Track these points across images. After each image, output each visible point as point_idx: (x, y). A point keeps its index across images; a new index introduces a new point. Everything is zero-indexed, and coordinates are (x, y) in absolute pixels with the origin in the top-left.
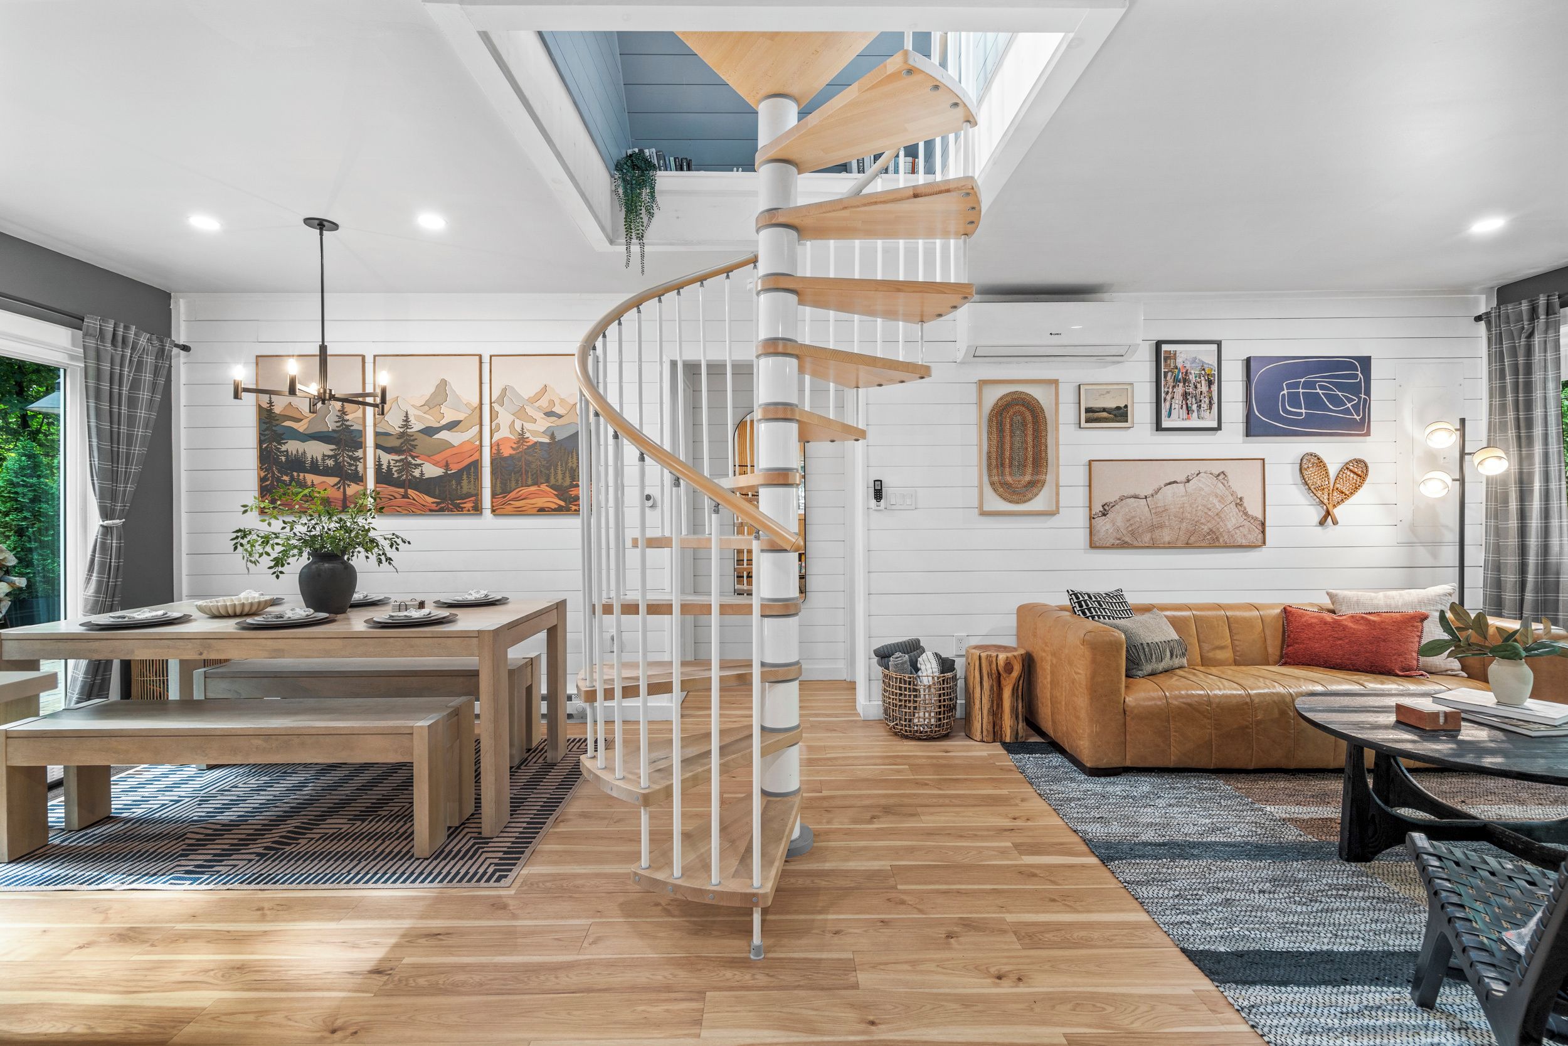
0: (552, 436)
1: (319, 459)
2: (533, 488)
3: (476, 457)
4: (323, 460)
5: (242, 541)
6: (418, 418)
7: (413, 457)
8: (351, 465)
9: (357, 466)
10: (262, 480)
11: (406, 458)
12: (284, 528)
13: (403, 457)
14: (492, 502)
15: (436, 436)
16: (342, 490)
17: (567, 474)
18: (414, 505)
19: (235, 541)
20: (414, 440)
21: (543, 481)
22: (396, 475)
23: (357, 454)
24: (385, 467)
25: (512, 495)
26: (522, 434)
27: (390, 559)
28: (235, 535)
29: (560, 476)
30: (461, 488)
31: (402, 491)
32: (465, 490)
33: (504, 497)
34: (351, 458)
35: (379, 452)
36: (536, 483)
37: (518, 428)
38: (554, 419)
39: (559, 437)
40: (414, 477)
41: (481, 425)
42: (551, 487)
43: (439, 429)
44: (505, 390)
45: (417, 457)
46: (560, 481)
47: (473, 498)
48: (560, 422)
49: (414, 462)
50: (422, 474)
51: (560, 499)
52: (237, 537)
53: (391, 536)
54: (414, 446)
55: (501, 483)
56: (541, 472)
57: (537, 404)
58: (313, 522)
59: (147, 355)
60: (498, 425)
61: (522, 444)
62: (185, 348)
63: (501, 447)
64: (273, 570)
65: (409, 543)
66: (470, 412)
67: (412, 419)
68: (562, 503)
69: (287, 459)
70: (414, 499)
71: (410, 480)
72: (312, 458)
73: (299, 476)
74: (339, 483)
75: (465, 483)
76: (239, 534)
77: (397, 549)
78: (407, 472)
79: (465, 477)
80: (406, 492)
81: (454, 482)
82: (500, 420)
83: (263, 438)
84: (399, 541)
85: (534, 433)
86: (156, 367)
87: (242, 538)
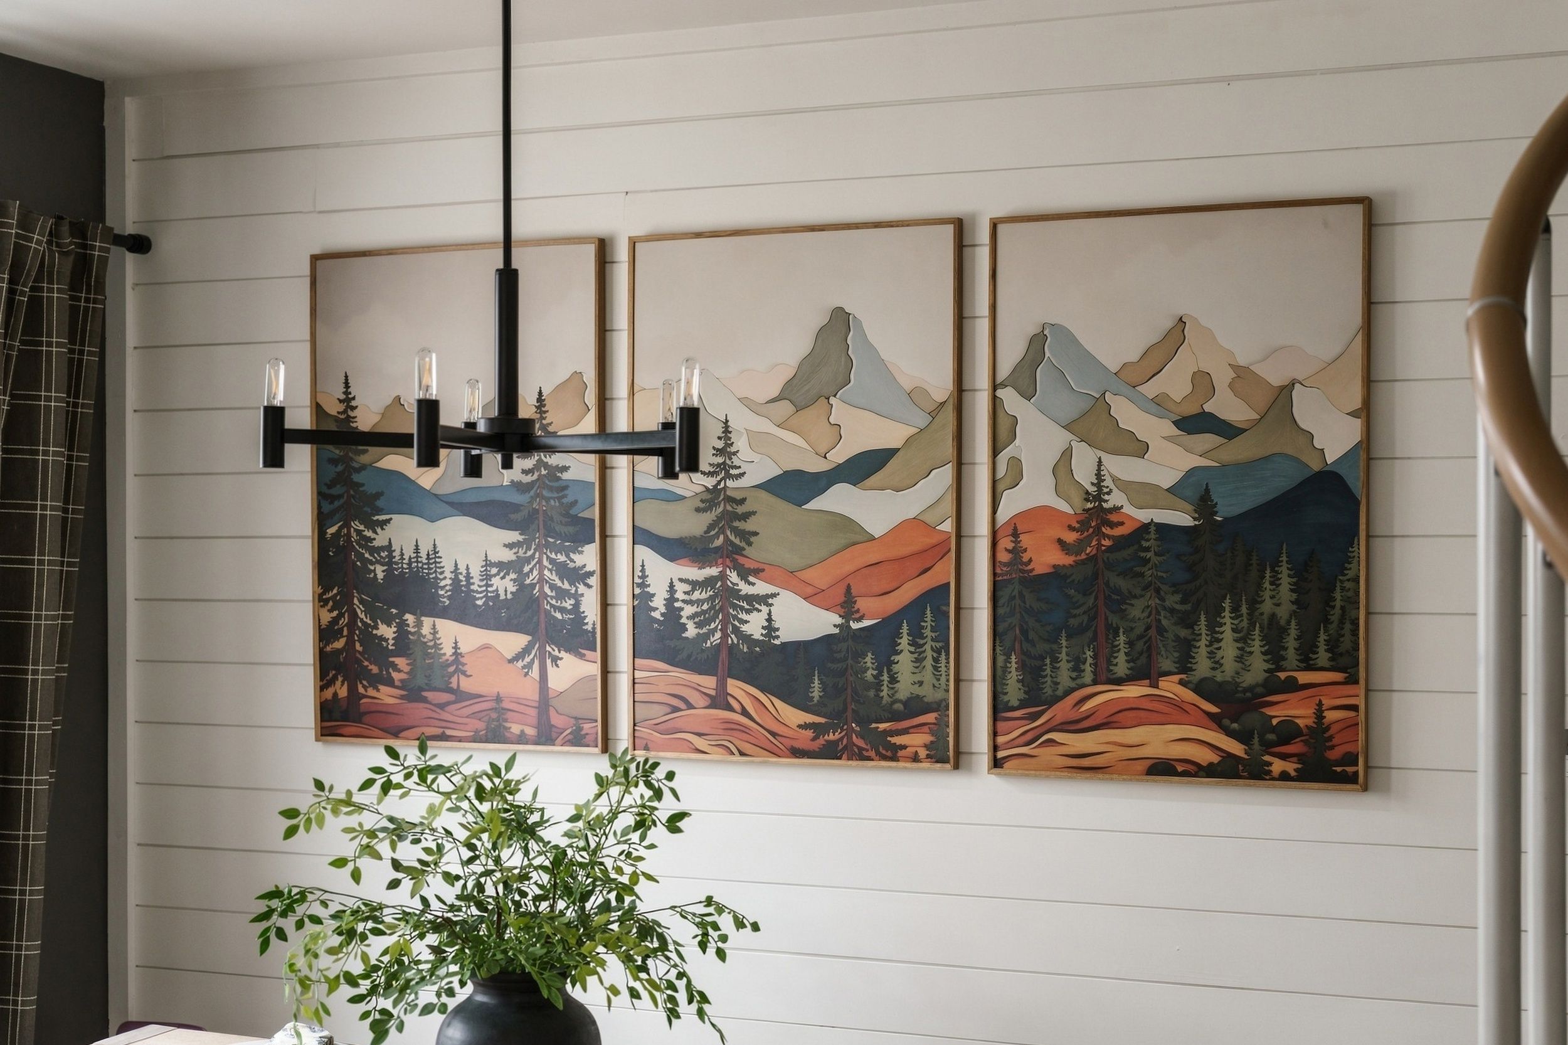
0: (1204, 504)
1: (476, 572)
2: (1133, 691)
3: (943, 572)
4: (487, 577)
5: (281, 922)
6: (756, 439)
7: (744, 575)
8: (561, 594)
9: (577, 597)
10: (325, 634)
11: (723, 576)
12: (394, 884)
13: (714, 571)
14: (995, 734)
15: (813, 505)
16: (535, 672)
17: (1257, 645)
18: (744, 730)
19: (264, 924)
20: (746, 516)
21: (1166, 664)
22: (691, 631)
23: (579, 559)
24: (659, 603)
25: (1061, 710)
26: (1098, 494)
27: (704, 999)
28: (262, 907)
29: (1229, 650)
30: (893, 680)
31: (709, 682)
32: (905, 688)
33: (1034, 717)
34: (564, 571)
35: (644, 553)
36: (1144, 672)
37: (1084, 476)
38: (1209, 440)
39: (1227, 507)
40: (747, 638)
41: (960, 464)
42: (1201, 688)
43: (819, 483)
44: (1037, 343)
45: (757, 572)
46: (1230, 666)
47: (931, 717)
48: (1238, 451)
49: (745, 589)
50: (770, 628)
51: (1230, 733)
52: (266, 916)
53: (701, 909)
54: (747, 536)
55: (1022, 666)
56: (1161, 631)
57: (1150, 389)
58: (477, 868)
59: (51, 282)
60: (1016, 464)
61: (1098, 532)
62: (140, 244)
63: (1025, 540)
64: (362, 1007)
65: (755, 927)
66: (922, 420)
67: (740, 444)
68: (1236, 748)
69: (389, 573)
70: (745, 713)
71: (732, 648)
72: (456, 571)
73: (419, 624)
74: (526, 651)
75: (904, 662)
76: (275, 903)
77: (721, 954)
78: (725, 623)
79: (904, 641)
80: (722, 687)
81: (869, 659)
82: (1020, 447)
83: (327, 507)
84: (726, 922)
85: (1142, 492)
86: (74, 310)
87: (284, 914)
